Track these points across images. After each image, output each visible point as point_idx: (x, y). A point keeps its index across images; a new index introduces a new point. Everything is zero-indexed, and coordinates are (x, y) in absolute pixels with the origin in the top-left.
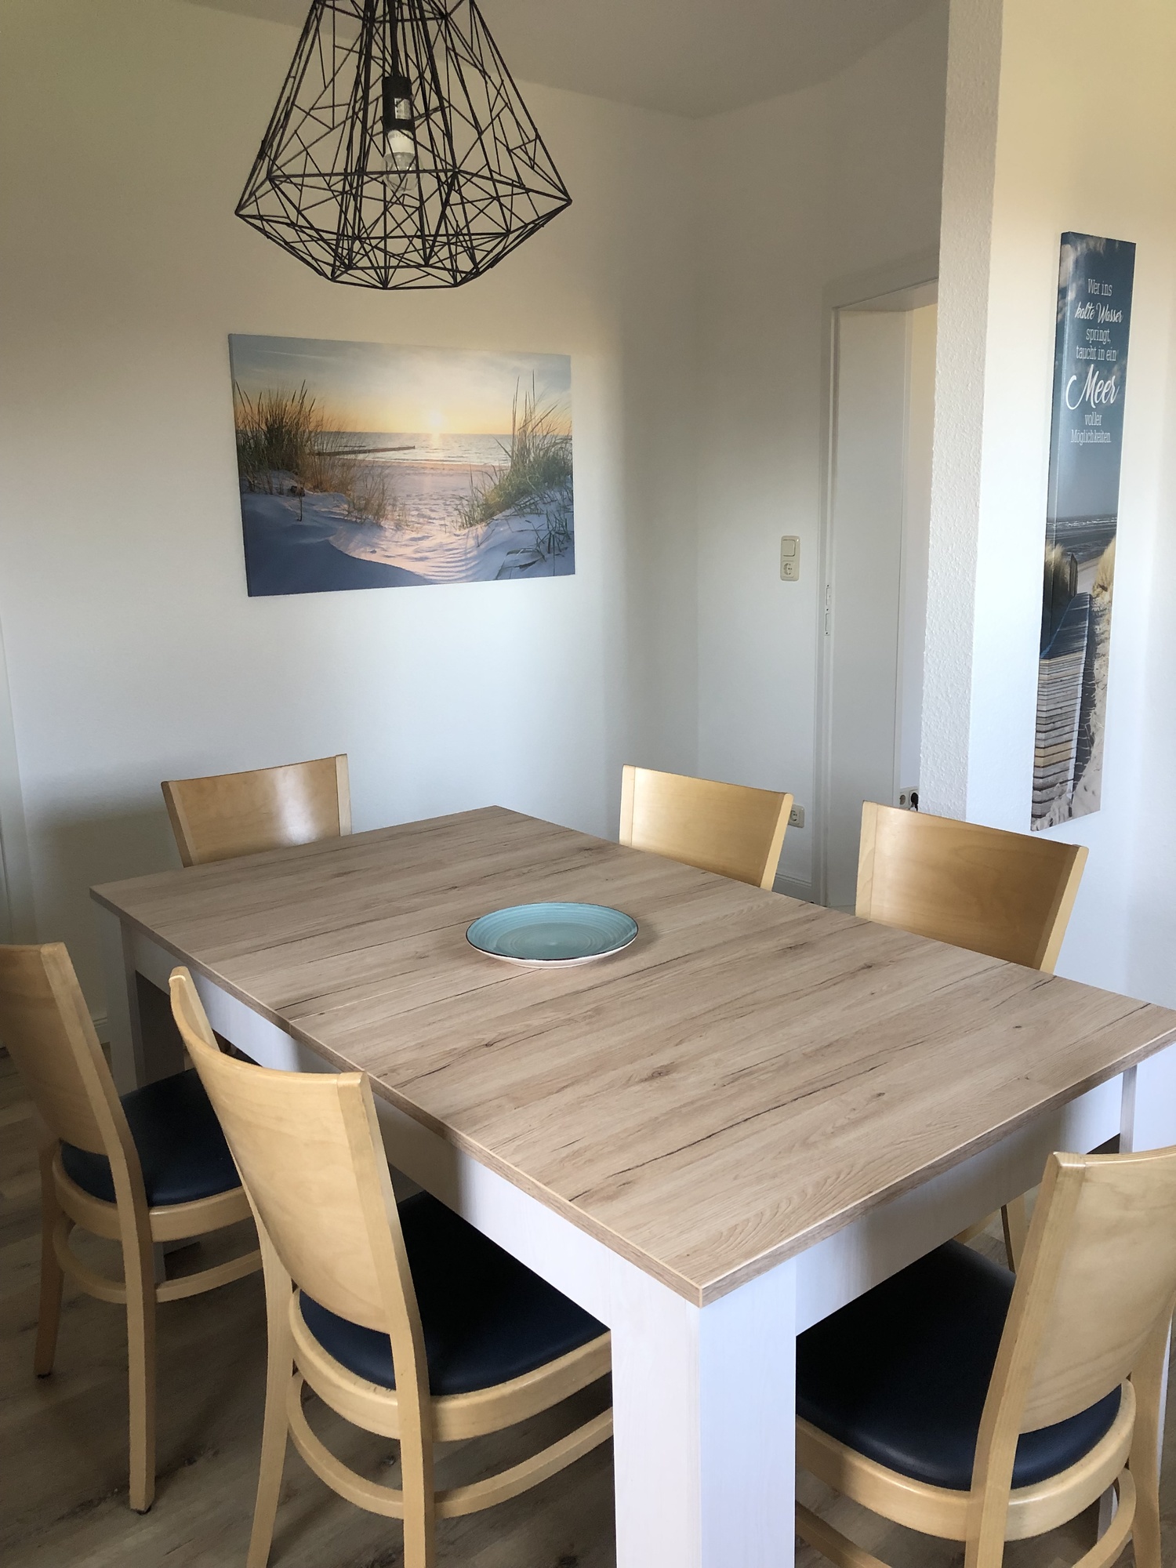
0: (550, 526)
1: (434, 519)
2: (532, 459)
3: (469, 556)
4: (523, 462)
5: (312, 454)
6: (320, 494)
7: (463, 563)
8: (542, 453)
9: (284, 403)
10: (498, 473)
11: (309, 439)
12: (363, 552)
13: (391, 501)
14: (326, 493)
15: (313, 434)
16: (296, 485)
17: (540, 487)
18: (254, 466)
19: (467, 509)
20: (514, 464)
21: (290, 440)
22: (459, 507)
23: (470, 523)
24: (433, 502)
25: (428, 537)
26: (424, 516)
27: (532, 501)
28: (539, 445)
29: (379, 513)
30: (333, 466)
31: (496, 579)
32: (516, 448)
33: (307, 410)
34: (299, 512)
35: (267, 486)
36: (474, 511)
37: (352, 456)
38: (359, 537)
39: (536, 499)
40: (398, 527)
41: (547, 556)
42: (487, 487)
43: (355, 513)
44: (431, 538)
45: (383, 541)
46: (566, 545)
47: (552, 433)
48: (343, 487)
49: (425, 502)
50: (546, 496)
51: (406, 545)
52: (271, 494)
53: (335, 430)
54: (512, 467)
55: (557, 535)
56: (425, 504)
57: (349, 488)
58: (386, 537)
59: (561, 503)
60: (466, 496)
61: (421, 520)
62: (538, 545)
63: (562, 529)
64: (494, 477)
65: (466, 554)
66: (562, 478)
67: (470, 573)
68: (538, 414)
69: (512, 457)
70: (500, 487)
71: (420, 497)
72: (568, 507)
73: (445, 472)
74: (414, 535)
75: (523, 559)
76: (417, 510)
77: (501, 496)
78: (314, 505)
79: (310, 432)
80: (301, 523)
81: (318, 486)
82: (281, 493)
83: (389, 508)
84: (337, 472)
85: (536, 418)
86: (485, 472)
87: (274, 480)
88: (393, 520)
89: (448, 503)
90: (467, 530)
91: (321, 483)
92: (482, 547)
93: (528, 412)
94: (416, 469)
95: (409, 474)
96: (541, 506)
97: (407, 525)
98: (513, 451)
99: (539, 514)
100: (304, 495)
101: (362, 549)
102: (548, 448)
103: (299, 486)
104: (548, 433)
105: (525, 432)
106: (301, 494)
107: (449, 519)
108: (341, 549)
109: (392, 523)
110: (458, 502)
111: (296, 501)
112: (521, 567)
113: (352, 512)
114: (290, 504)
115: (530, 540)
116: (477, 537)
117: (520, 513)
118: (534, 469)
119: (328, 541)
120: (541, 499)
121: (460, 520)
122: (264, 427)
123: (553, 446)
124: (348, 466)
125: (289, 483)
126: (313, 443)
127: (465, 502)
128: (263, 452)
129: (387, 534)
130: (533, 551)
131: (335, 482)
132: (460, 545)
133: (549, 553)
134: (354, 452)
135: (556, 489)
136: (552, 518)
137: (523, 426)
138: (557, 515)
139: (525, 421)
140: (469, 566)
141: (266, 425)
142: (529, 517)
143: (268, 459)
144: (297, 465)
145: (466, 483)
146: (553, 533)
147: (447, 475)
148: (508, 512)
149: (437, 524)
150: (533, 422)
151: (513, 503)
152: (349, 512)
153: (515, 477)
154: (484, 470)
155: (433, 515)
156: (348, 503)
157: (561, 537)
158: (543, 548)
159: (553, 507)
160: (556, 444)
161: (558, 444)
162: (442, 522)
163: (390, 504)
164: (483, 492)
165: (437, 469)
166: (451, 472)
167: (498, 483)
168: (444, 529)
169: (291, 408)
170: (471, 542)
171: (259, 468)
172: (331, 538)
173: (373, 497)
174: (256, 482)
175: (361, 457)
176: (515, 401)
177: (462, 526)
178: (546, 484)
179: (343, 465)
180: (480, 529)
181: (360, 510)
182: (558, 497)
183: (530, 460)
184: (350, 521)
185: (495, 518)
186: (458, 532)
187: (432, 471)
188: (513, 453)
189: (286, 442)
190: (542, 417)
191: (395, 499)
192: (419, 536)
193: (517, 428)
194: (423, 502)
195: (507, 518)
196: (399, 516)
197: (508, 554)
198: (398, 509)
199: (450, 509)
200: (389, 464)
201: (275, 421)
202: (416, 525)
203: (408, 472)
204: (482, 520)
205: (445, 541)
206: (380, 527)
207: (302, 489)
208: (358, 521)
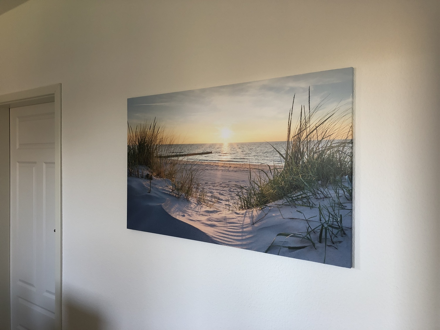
0: (322, 219)
1: (222, 200)
2: (305, 160)
3: (245, 230)
4: (296, 163)
5: (157, 157)
6: (159, 179)
7: (240, 234)
8: (316, 156)
9: (146, 130)
10: (272, 171)
11: (156, 148)
12: (178, 214)
13: (196, 186)
14: (162, 179)
15: (158, 146)
16: (149, 173)
17: (313, 184)
18: (132, 163)
19: (246, 196)
20: (287, 164)
21: (148, 150)
22: (240, 194)
23: (248, 206)
24: (221, 188)
25: (217, 212)
26: (215, 197)
27: (304, 196)
28: (313, 148)
29: (188, 192)
30: (166, 163)
31: (266, 252)
32: (290, 152)
33: (156, 133)
34: (149, 188)
35: (137, 174)
36: (251, 197)
37: (176, 158)
38: (177, 206)
39: (308, 194)
40: (199, 202)
41: (318, 245)
42: (263, 181)
43: (176, 191)
44: (219, 213)
45: (190, 209)
46: (340, 238)
47: (326, 139)
48: (170, 176)
49: (217, 188)
50: (319, 192)
51: (203, 215)
52: (138, 177)
53: (168, 143)
54: (285, 166)
55: (329, 228)
56: (217, 190)
57: (173, 176)
58: (191, 208)
59: (336, 200)
60: (245, 187)
61: (213, 200)
62: (309, 233)
63: (336, 223)
64: (269, 174)
65: (243, 228)
66: (338, 178)
67: (244, 243)
68: (313, 123)
69: (286, 159)
70: (273, 182)
71: (213, 184)
72: (344, 205)
73: (231, 169)
74: (208, 209)
75: (292, 242)
76: (211, 193)
77: (275, 189)
78: (156, 185)
79: (157, 145)
80: (149, 194)
81: (159, 175)
82: (142, 177)
83: (194, 190)
84: (168, 167)
85: (311, 127)
86: (261, 170)
87: (140, 171)
88: (195, 198)
89: (232, 190)
90: (245, 211)
91: (160, 173)
92: (256, 225)
93: (303, 122)
94: (212, 166)
95: (207, 169)
96: (313, 200)
97: (204, 202)
98: (287, 154)
99: (312, 207)
100: (152, 179)
102: (323, 151)
103: (150, 174)
104: (323, 139)
105: (299, 139)
107: (232, 201)
108: (167, 211)
109: (195, 200)
110: (239, 190)
111: (148, 182)
112: (290, 248)
113: (174, 190)
114: (146, 183)
115: (301, 227)
116: (252, 217)
117: (292, 203)
118: (307, 169)
119: (161, 206)
120: (314, 194)
121: (240, 203)
122: (137, 143)
123: (328, 149)
124: (174, 164)
125: (146, 172)
126: (158, 150)
127: (245, 191)
128: (136, 156)
129: (192, 206)
130: (304, 238)
131: (167, 172)
132: (239, 221)
133: (320, 242)
134: (177, 156)
135: (330, 187)
136: (325, 212)
137: (298, 134)
138: (330, 210)
139: (300, 129)
140: (244, 238)
141: (138, 142)
142: (300, 209)
143: (138, 159)
144: (150, 162)
145: (245, 177)
146: (326, 226)
147: (232, 171)
148: (280, 202)
149: (224, 204)
150: (308, 130)
151: (285, 195)
152: (173, 190)
153: (288, 174)
154: (260, 168)
155: (221, 197)
156: (172, 185)
157: (335, 231)
158: (314, 237)
159: (326, 202)
160: (331, 147)
161: (335, 147)
162: (227, 203)
163: (195, 187)
164: (259, 185)
165: (227, 167)
166: (235, 169)
167: (272, 178)
168: (228, 208)
169: (149, 132)
170: (248, 220)
171: (134, 164)
172: (163, 204)
173: (185, 183)
174: (132, 171)
175: (180, 158)
176: (291, 114)
177: (241, 208)
178: (320, 182)
179: (171, 163)
180: (256, 212)
181: (178, 190)
182: (332, 193)
183: (303, 161)
184: (173, 196)
185: (268, 205)
186: (238, 212)
187: (222, 168)
188: (287, 156)
189: (146, 151)
190: (317, 125)
191: (198, 185)
192: (211, 210)
193: (291, 136)
194: (214, 188)
195: (279, 207)
196: (200, 195)
197: (279, 235)
198: (199, 191)
199: (233, 195)
200: (196, 163)
201: (142, 140)
202: (210, 203)
203: (207, 168)
204: (257, 205)
205: (228, 216)
206: (188, 201)
208: (177, 196)
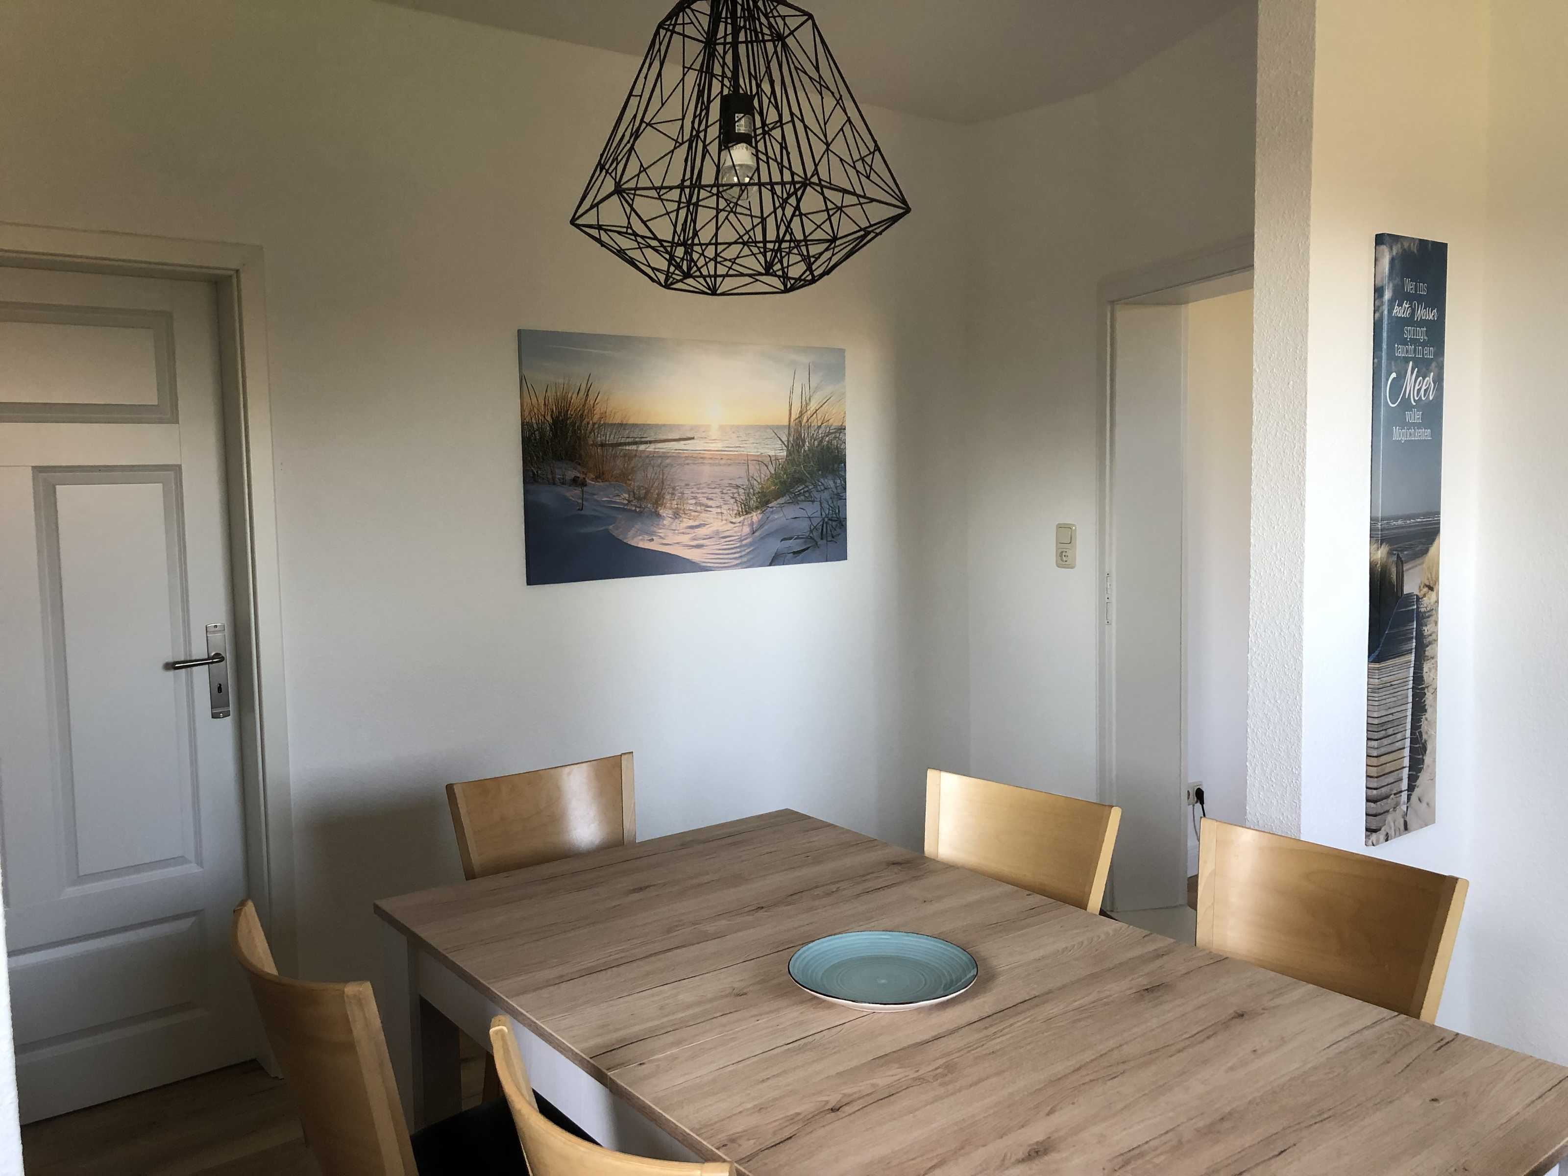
0: (823, 513)
1: (711, 507)
2: (806, 448)
3: (744, 542)
4: (798, 451)
5: (594, 445)
6: (601, 484)
7: (738, 550)
8: (816, 443)
9: (570, 396)
10: (774, 462)
11: (593, 430)
12: (641, 540)
13: (670, 491)
14: (607, 483)
15: (596, 426)
16: (578, 475)
17: (814, 475)
18: (538, 457)
19: (743, 497)
20: (789, 453)
21: (574, 431)
22: (736, 495)
23: (746, 511)
24: (710, 491)
25: (704, 525)
26: (701, 505)
27: (806, 489)
28: (813, 434)
29: (658, 501)
30: (615, 457)
31: (770, 565)
32: (791, 439)
33: (592, 403)
34: (580, 501)
35: (550, 477)
36: (751, 499)
37: (634, 447)
38: (638, 526)
39: (810, 487)
40: (676, 515)
41: (820, 542)
42: (763, 476)
43: (635, 502)
44: (708, 526)
45: (661, 529)
46: (838, 530)
47: (825, 424)
48: (624, 477)
49: (704, 491)
50: (820, 484)
51: (683, 533)
52: (554, 484)
53: (618, 421)
54: (787, 456)
55: (830, 522)
56: (703, 493)
57: (630, 477)
58: (664, 525)
59: (835, 490)
60: (743, 485)
61: (699, 508)
62: (811, 531)
63: (834, 515)
64: (770, 467)
65: (741, 541)
66: (836, 466)
67: (745, 559)
68: (813, 406)
69: (787, 447)
70: (776, 476)
71: (698, 485)
72: (841, 495)
73: (723, 462)
74: (691, 523)
75: (795, 545)
76: (694, 498)
77: (776, 485)
78: (594, 494)
79: (594, 424)
80: (582, 512)
81: (600, 477)
82: (563, 483)
83: (668, 497)
84: (619, 462)
85: (811, 409)
86: (760, 461)
87: (557, 471)
88: (671, 508)
89: (725, 491)
90: (742, 518)
91: (603, 474)
92: (757, 534)
93: (804, 403)
94: (697, 459)
95: (688, 464)
96: (815, 494)
97: (685, 514)
98: (788, 441)
99: (813, 501)
100: (586, 485)
101: (641, 537)
102: (822, 438)
103: (582, 476)
104: (822, 424)
105: (800, 422)
106: (583, 484)
107: (726, 507)
108: (620, 537)
109: (670, 512)
110: (735, 491)
111: (577, 491)
112: (794, 553)
113: (632, 501)
114: (573, 494)
115: (804, 526)
116: (752, 524)
117: (794, 501)
118: (809, 458)
119: (607, 530)
120: (815, 486)
121: (736, 508)
122: (549, 418)
123: (827, 436)
124: (629, 456)
125: (571, 474)
126: (596, 434)
127: (742, 491)
128: (548, 443)
129: (665, 522)
130: (807, 538)
131: (617, 472)
132: (736, 532)
133: (822, 539)
134: (635, 443)
135: (830, 477)
136: (825, 505)
137: (799, 417)
138: (830, 502)
139: (801, 412)
140: (743, 553)
141: (552, 416)
142: (804, 505)
143: (552, 450)
144: (580, 456)
145: (743, 473)
146: (826, 520)
147: (725, 465)
148: (781, 500)
149: (715, 512)
150: (809, 412)
151: (787, 492)
152: (629, 501)
153: (790, 466)
154: (760, 459)
155: (710, 503)
156: (629, 492)
157: (834, 524)
158: (816, 534)
159: (826, 495)
160: (829, 434)
161: (832, 433)
162: (719, 510)
163: (669, 493)
164: (759, 481)
165: (717, 459)
166: (729, 462)
167: (773, 472)
168: (720, 517)
169: (576, 401)
170: (747, 530)
171: (543, 459)
172: (611, 527)
173: (652, 487)
174: (539, 472)
175: (642, 447)
176: (792, 392)
177: (739, 514)
178: (820, 472)
179: (625, 456)
180: (756, 516)
181: (639, 499)
182: (831, 483)
183: (804, 450)
184: (630, 510)
185: (770, 505)
186: (734, 520)
187: (710, 461)
188: (788, 443)
189: (570, 434)
190: (817, 408)
191: (674, 489)
192: (696, 523)
193: (792, 420)
194: (700, 491)
195: (781, 506)
196: (677, 505)
197: (782, 540)
198: (676, 498)
199: (727, 497)
200: (669, 455)
201: (560, 413)
202: (693, 514)
203: (687, 462)
204: (757, 508)
205: (721, 529)
206: (658, 516)
207: (584, 479)
208: (638, 510)
